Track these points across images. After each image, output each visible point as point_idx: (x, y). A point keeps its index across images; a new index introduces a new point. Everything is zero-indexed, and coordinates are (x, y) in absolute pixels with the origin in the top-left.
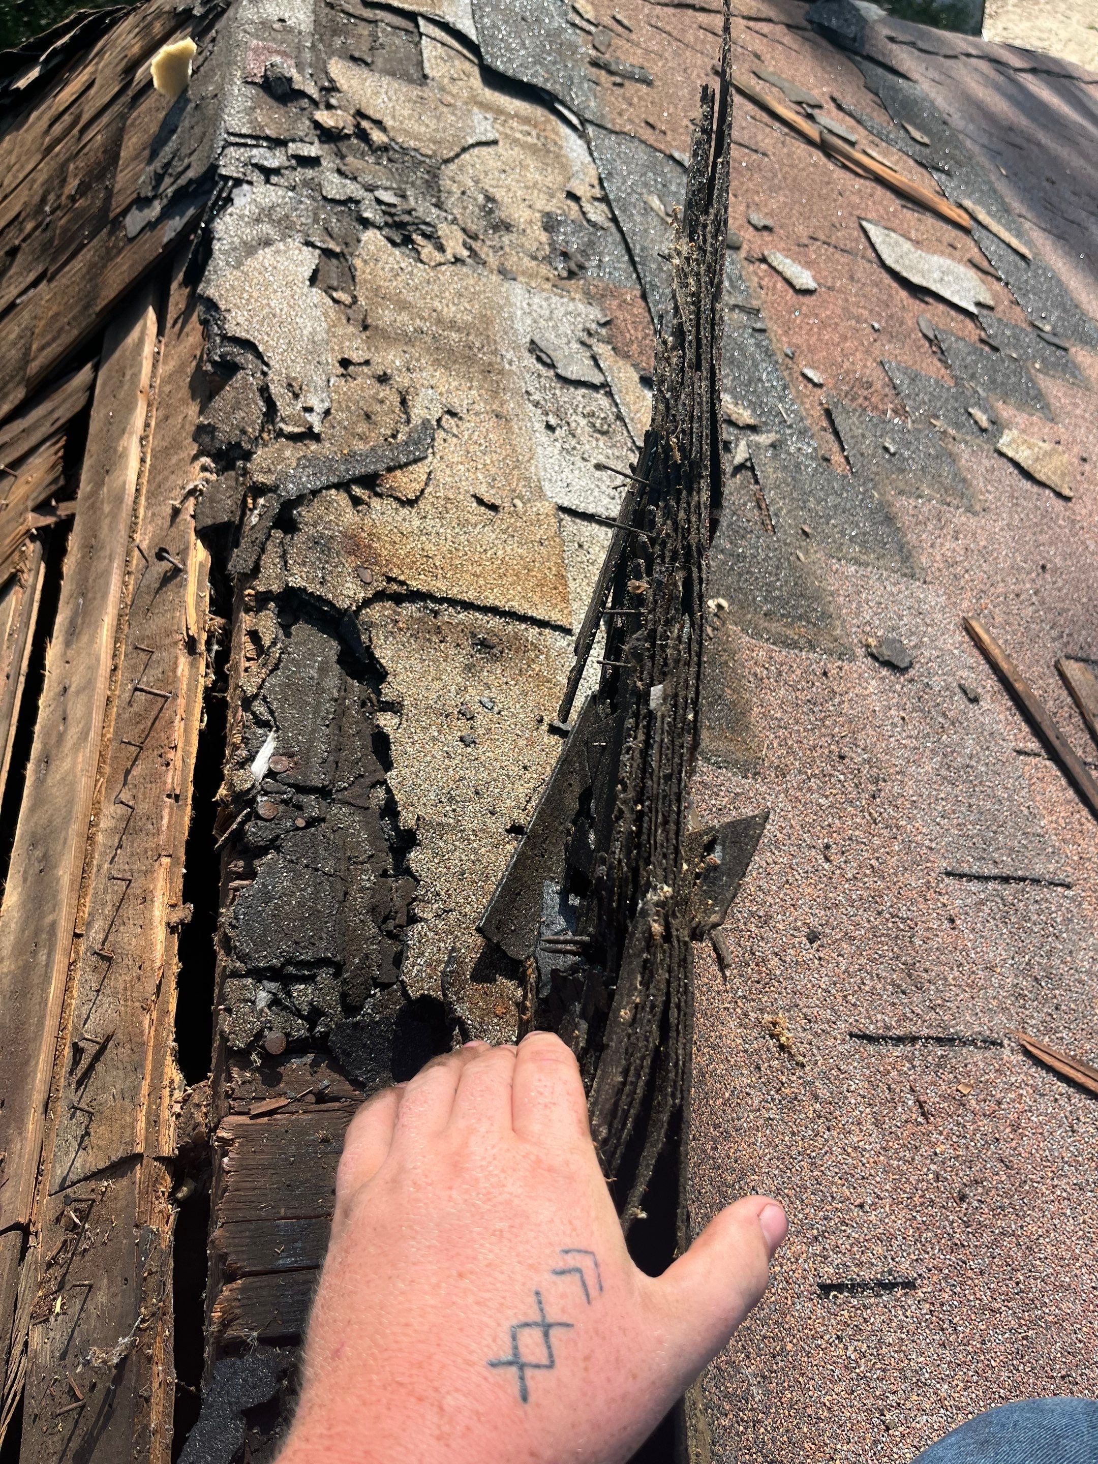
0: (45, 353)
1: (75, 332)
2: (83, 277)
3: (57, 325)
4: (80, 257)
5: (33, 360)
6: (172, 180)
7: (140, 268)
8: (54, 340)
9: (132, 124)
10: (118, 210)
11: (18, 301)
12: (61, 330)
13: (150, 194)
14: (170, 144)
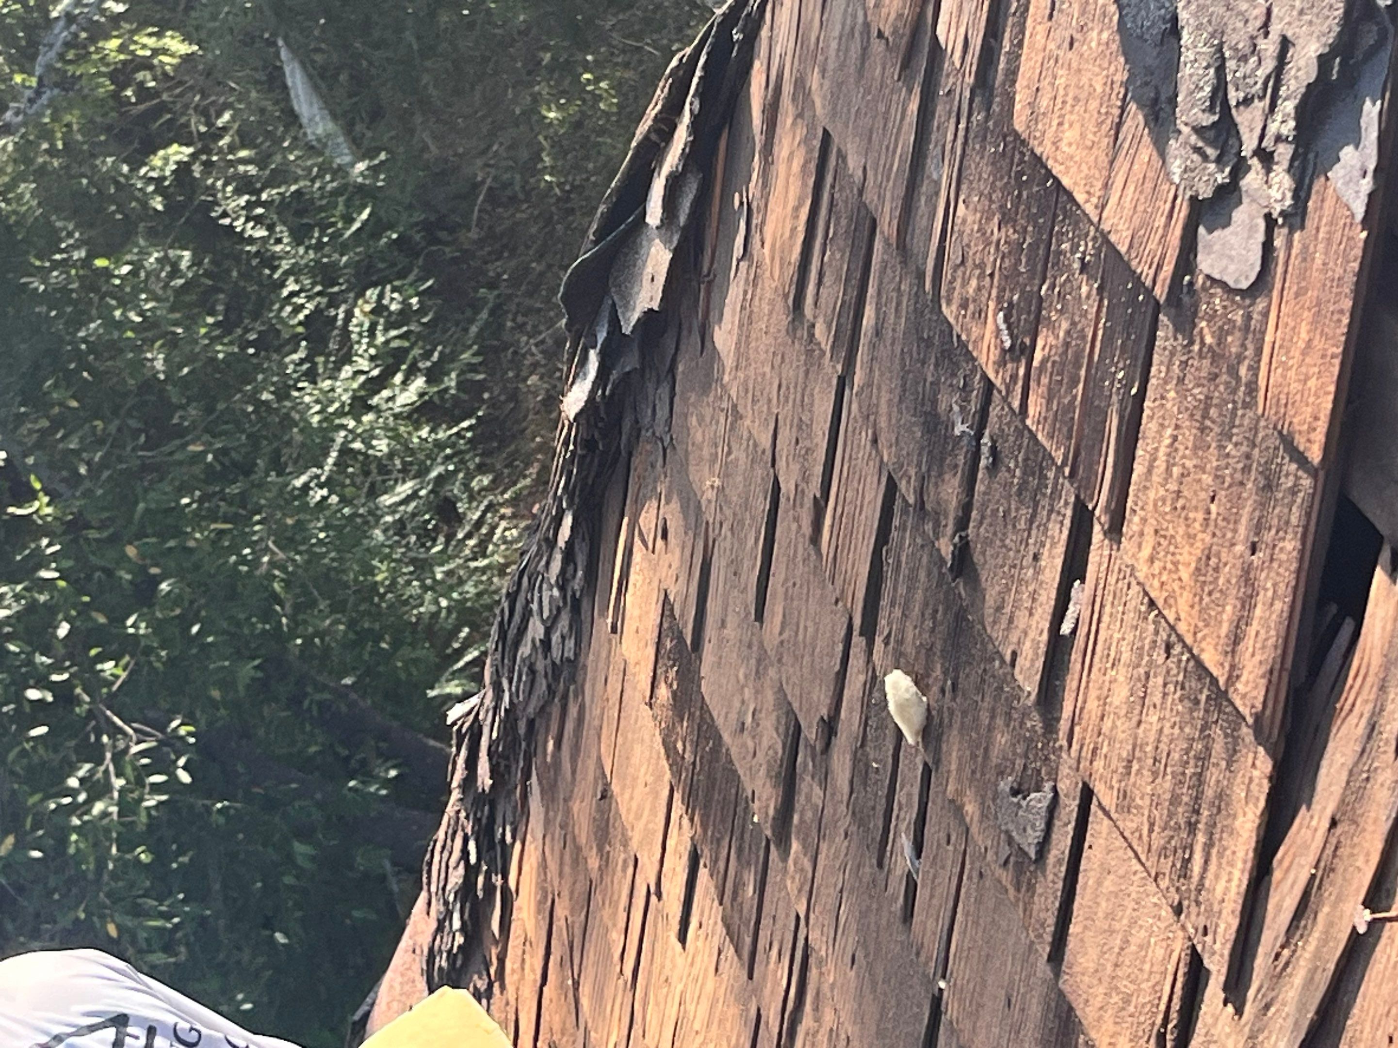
0: (1248, 644)
1: (1290, 545)
2: (1200, 446)
3: (1230, 573)
4: (1149, 426)
5: (1232, 679)
6: (1260, 106)
7: (1347, 304)
8: (1247, 603)
9: (1034, 116)
10: (1168, 269)
11: (1066, 628)
12: (1247, 576)
13: (1222, 178)
14: (1187, 55)
